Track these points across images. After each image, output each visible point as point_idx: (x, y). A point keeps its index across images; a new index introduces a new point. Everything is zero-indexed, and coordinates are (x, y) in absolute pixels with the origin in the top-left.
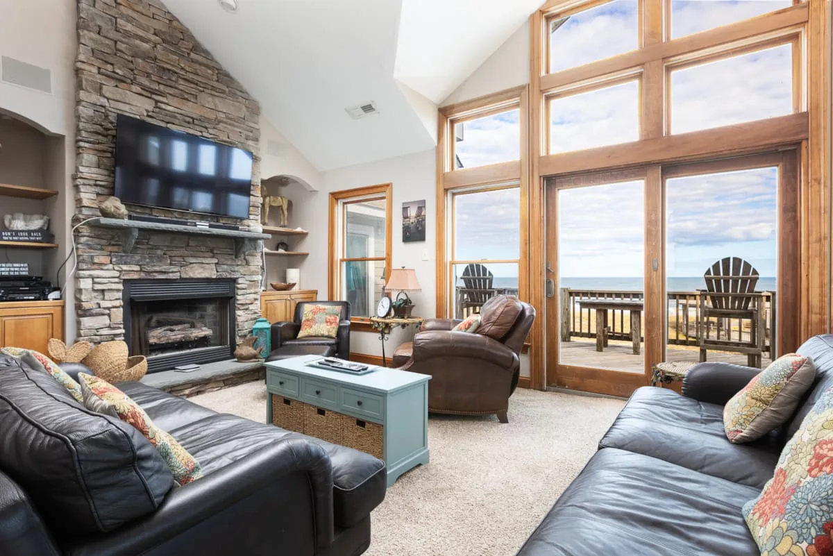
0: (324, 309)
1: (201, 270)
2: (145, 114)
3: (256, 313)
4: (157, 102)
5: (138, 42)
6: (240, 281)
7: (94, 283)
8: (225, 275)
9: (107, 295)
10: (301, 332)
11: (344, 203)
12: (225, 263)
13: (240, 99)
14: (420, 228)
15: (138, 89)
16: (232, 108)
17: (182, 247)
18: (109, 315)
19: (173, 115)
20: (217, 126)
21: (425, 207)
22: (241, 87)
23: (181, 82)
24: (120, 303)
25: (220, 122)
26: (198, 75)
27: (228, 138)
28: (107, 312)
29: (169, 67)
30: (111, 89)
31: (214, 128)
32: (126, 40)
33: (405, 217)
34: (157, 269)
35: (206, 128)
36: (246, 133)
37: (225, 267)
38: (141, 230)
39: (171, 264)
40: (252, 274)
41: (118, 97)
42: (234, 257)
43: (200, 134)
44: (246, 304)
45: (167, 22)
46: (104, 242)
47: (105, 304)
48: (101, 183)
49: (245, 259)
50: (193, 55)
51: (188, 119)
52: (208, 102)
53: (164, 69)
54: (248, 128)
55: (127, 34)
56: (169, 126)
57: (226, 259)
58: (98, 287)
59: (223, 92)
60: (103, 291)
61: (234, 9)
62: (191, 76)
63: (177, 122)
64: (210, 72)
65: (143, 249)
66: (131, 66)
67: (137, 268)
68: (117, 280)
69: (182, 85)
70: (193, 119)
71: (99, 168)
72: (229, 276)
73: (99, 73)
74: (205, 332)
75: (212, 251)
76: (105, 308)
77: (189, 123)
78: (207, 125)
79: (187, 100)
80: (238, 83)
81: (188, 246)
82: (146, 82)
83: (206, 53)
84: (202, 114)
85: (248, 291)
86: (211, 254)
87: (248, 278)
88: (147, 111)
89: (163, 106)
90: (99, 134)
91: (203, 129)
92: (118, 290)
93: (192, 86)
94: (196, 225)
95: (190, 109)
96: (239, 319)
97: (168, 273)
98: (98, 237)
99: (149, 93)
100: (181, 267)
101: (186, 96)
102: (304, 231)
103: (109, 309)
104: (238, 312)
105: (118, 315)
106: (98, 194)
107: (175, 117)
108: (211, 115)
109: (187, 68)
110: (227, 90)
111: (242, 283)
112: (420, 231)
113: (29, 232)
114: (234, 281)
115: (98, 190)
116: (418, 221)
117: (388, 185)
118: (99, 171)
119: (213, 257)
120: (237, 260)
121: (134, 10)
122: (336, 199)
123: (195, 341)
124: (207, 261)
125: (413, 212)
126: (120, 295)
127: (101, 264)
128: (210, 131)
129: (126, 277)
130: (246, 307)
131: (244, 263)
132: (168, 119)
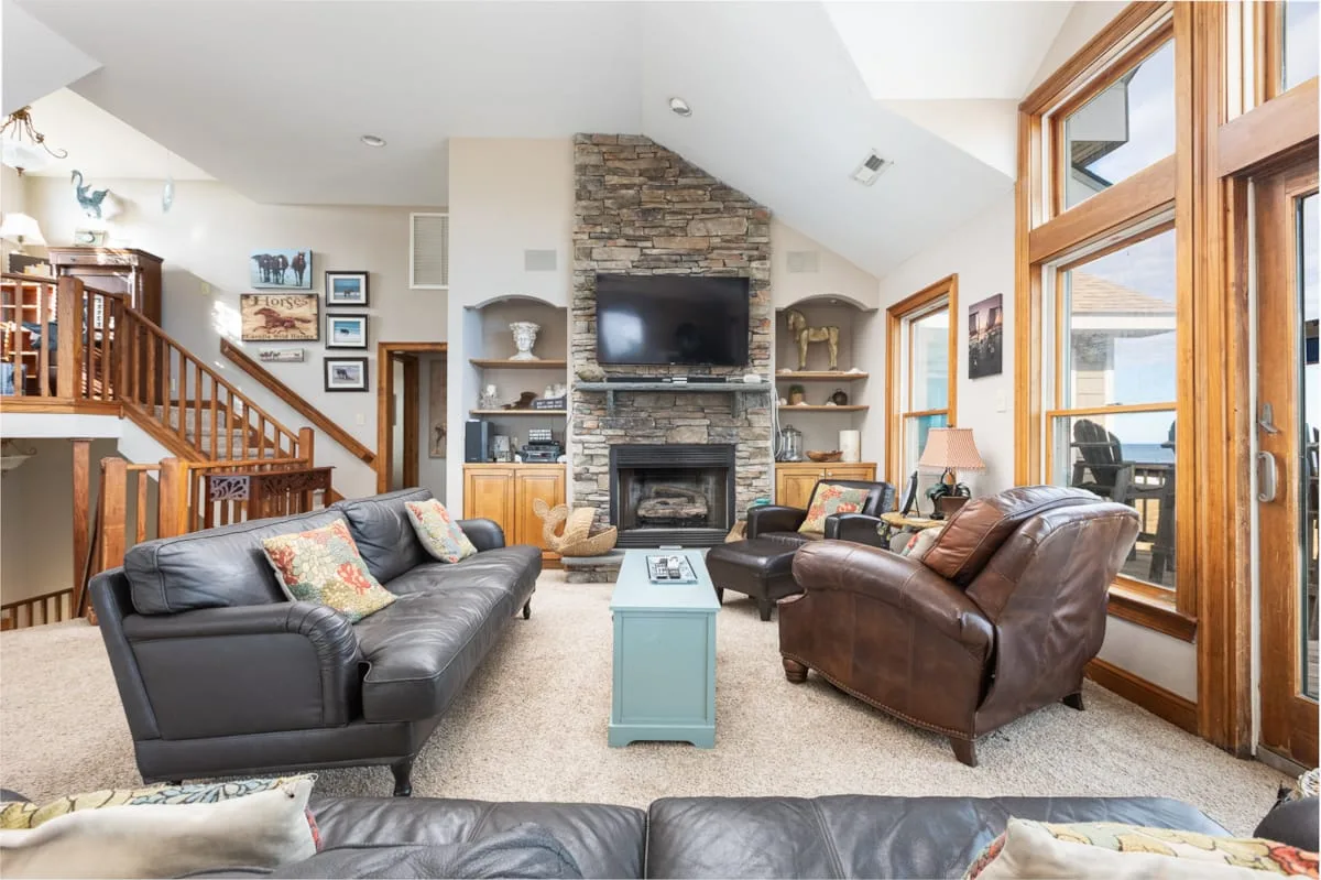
0: (840, 493)
1: (689, 434)
2: (630, 266)
3: (762, 491)
4: (642, 248)
5: (624, 192)
6: (740, 447)
7: (585, 448)
8: (718, 440)
9: (596, 461)
10: (804, 523)
11: (912, 321)
12: (720, 424)
13: (740, 212)
14: (993, 350)
15: (622, 241)
16: (730, 227)
17: (668, 408)
18: (597, 480)
19: (658, 259)
20: (709, 256)
21: (1001, 307)
22: (742, 195)
23: (668, 217)
24: (606, 469)
25: (714, 249)
26: (686, 201)
27: (724, 265)
28: (595, 477)
29: (652, 206)
30: (600, 250)
31: (706, 259)
32: (612, 195)
33: (973, 333)
34: (640, 433)
35: (696, 262)
36: (747, 252)
37: (720, 429)
38: (616, 392)
39: (656, 428)
40: (758, 437)
41: (605, 257)
42: (730, 416)
43: (689, 271)
44: (748, 478)
45: (652, 155)
46: (592, 406)
47: (593, 469)
48: (588, 348)
49: (746, 418)
50: (682, 181)
51: (674, 258)
52: (699, 229)
53: (649, 210)
54: (750, 246)
55: (614, 188)
56: (655, 271)
57: (721, 420)
58: (587, 452)
59: (717, 211)
60: (592, 456)
61: (686, 111)
62: (678, 207)
63: (662, 264)
64: (700, 192)
65: (627, 412)
66: (617, 219)
67: (621, 432)
68: (603, 445)
69: (669, 220)
70: (681, 255)
71: (589, 331)
72: (723, 442)
73: (590, 238)
74: (699, 509)
75: (702, 410)
76: (593, 474)
77: (676, 262)
78: (696, 258)
79: (674, 235)
80: (739, 192)
81: (675, 405)
82: (629, 231)
83: (698, 172)
84: (692, 246)
85: (752, 461)
86: (702, 414)
87: (750, 443)
88: (633, 262)
89: (648, 251)
90: (589, 299)
91: (691, 264)
92: (604, 456)
93: (679, 217)
94: (672, 381)
95: (679, 245)
96: (739, 498)
97: (653, 437)
98: (586, 402)
99: (632, 241)
100: (667, 430)
101: (672, 232)
102: (862, 373)
103: (597, 474)
104: (739, 489)
105: (605, 481)
106: (588, 359)
107: (661, 260)
108: (703, 245)
109: (674, 200)
110: (721, 206)
111: (743, 450)
112: (993, 356)
113: (554, 400)
114: (733, 448)
115: (586, 354)
116: (990, 337)
117: (950, 279)
118: (590, 335)
119: (705, 418)
120: (735, 420)
121: (620, 160)
122: (895, 317)
123: (687, 519)
124: (697, 422)
125: (982, 321)
126: (607, 460)
127: (589, 429)
128: (702, 264)
129: (612, 442)
130: (748, 482)
131: (746, 424)
132: (652, 264)
